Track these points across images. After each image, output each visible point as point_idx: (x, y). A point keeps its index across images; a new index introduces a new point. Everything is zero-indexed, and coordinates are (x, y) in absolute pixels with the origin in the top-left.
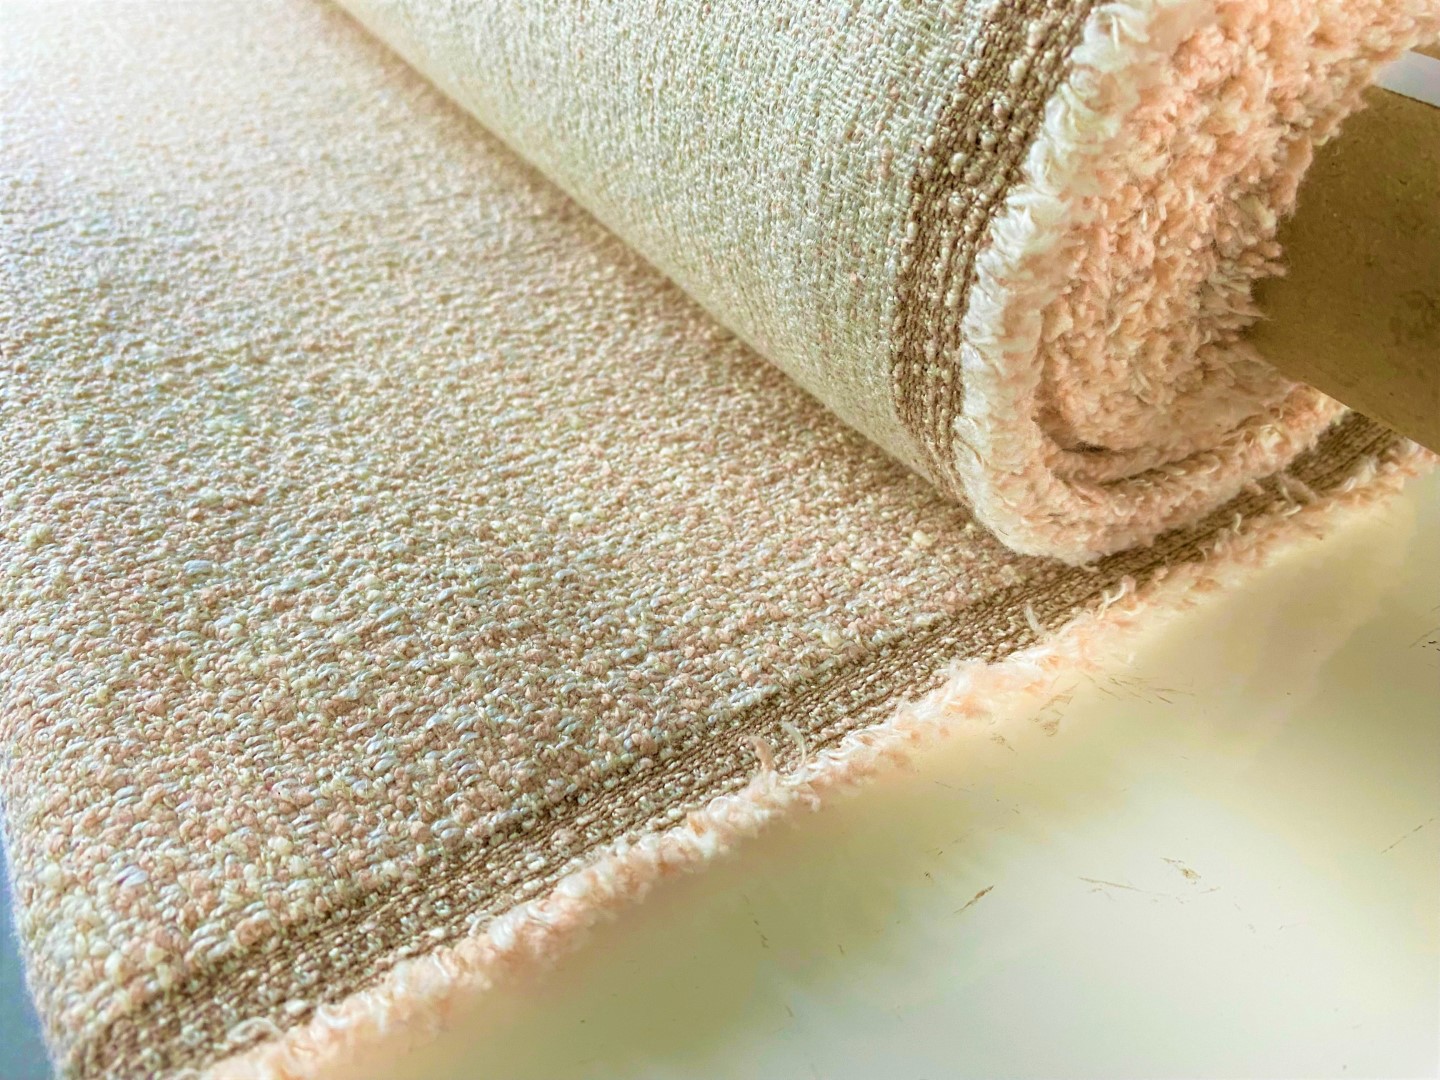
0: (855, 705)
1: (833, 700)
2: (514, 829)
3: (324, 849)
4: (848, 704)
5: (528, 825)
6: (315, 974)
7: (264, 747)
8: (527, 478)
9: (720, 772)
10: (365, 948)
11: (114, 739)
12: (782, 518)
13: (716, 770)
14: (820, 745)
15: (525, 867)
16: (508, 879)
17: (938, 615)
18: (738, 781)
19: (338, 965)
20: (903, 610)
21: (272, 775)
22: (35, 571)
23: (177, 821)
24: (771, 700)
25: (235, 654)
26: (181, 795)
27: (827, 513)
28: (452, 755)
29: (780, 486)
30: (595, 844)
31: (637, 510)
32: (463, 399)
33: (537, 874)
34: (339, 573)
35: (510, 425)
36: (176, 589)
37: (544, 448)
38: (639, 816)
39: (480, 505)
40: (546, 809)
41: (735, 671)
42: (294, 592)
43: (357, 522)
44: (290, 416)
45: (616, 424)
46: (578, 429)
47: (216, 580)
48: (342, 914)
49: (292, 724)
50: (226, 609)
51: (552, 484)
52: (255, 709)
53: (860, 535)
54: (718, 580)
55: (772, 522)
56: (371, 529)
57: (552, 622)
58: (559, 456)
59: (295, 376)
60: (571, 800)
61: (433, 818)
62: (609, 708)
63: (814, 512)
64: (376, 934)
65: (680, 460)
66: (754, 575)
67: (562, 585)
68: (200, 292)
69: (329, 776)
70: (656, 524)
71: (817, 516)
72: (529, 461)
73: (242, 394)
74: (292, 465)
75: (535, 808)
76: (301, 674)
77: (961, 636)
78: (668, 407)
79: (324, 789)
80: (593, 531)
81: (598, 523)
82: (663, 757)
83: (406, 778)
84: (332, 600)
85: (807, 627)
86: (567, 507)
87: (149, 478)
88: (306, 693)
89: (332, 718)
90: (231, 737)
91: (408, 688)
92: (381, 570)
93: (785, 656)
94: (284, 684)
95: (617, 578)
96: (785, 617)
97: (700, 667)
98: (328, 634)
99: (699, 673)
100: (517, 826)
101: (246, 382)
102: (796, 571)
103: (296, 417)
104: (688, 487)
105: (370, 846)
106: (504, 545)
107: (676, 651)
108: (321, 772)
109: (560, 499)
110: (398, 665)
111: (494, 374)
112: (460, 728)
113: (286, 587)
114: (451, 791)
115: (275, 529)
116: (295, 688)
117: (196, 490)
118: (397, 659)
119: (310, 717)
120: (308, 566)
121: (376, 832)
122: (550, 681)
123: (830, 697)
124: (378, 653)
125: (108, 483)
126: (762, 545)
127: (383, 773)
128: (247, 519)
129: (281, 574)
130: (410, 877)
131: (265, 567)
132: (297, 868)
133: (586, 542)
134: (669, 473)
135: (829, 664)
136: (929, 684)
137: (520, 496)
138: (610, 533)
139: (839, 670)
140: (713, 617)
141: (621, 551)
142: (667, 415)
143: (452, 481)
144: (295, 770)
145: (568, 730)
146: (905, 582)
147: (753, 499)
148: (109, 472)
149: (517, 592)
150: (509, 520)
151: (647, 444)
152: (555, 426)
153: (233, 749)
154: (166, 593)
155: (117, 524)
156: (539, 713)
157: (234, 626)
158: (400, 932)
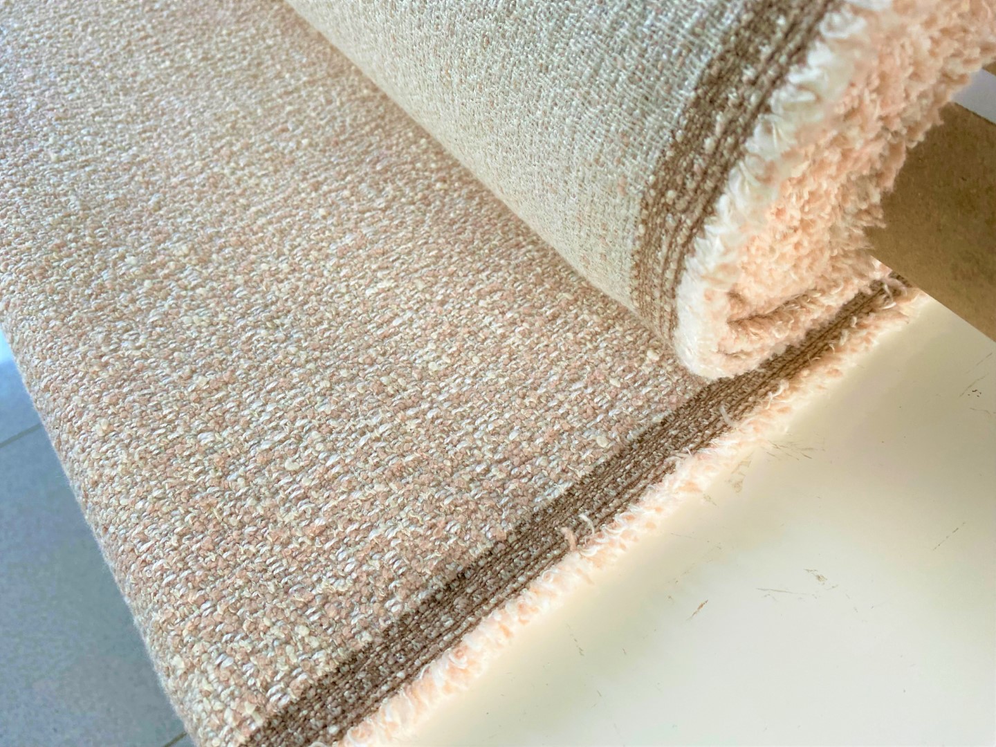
0: (620, 488)
1: (607, 486)
2: (432, 601)
3: (327, 629)
4: (615, 488)
5: (439, 597)
6: (339, 709)
7: (277, 565)
8: (397, 338)
9: (545, 547)
10: (363, 688)
11: (189, 571)
12: (563, 349)
13: (542, 545)
14: (602, 521)
15: (442, 625)
16: (434, 634)
17: (666, 414)
18: (556, 552)
19: (351, 701)
20: (645, 412)
21: (286, 583)
22: (109, 454)
23: (241, 621)
24: (570, 493)
25: (245, 500)
26: (238, 605)
27: (591, 341)
28: (388, 556)
29: (559, 321)
30: (479, 605)
31: (470, 354)
32: (344, 276)
33: (449, 630)
34: (295, 432)
35: (378, 294)
36: (198, 457)
37: (403, 310)
38: (502, 583)
39: (371, 365)
40: (448, 585)
41: (546, 473)
42: (270, 449)
43: (298, 390)
44: (235, 305)
45: (447, 284)
46: (423, 291)
47: (220, 445)
48: (346, 668)
49: (291, 547)
50: (232, 467)
51: (413, 340)
52: (266, 539)
53: (613, 356)
54: (528, 404)
55: (557, 353)
56: (308, 395)
57: (431, 452)
58: (414, 316)
59: (230, 269)
60: (461, 577)
61: (385, 600)
62: (475, 511)
63: (583, 341)
64: (367, 679)
65: (493, 309)
66: (550, 397)
67: (433, 422)
68: (150, 203)
69: (320, 580)
70: (484, 365)
71: (585, 344)
72: (395, 323)
73: (200, 291)
74: (246, 348)
75: (442, 585)
76: (288, 510)
77: (681, 428)
78: (479, 264)
79: (319, 589)
80: (445, 375)
81: (447, 369)
82: (510, 541)
83: (365, 575)
84: (295, 453)
85: (586, 434)
86: (425, 358)
87: (159, 371)
88: (294, 523)
89: (313, 539)
90: (257, 560)
91: (354, 512)
92: (320, 426)
93: (575, 458)
94: (279, 519)
95: (465, 411)
96: (572, 428)
97: (524, 473)
98: (298, 479)
99: (524, 477)
100: (433, 599)
101: (200, 280)
102: (576, 390)
103: (239, 306)
104: (500, 331)
105: (352, 623)
106: (392, 396)
107: (508, 463)
108: (315, 578)
109: (421, 352)
110: (344, 496)
111: (361, 251)
112: (389, 537)
113: (265, 446)
114: (392, 580)
115: (248, 401)
116: (287, 521)
117: (190, 377)
118: (343, 493)
119: (300, 540)
120: (275, 428)
121: (354, 613)
122: (436, 497)
123: (605, 484)
124: (331, 489)
125: (134, 380)
126: (552, 372)
127: (350, 574)
128: (228, 396)
129: (259, 436)
130: (379, 640)
131: (249, 432)
132: (315, 644)
133: (442, 384)
134: (487, 321)
135: (602, 460)
136: (664, 467)
137: (395, 353)
138: (456, 376)
139: (608, 464)
140: (528, 434)
141: (464, 389)
142: (479, 272)
143: (350, 348)
144: (299, 578)
145: (453, 531)
146: (644, 391)
147: (543, 335)
148: (132, 370)
149: (406, 433)
150: (392, 375)
151: (470, 298)
152: (407, 291)
153: (260, 568)
154: (192, 460)
155: (149, 411)
156: (434, 521)
157: (239, 480)
158: (380, 676)
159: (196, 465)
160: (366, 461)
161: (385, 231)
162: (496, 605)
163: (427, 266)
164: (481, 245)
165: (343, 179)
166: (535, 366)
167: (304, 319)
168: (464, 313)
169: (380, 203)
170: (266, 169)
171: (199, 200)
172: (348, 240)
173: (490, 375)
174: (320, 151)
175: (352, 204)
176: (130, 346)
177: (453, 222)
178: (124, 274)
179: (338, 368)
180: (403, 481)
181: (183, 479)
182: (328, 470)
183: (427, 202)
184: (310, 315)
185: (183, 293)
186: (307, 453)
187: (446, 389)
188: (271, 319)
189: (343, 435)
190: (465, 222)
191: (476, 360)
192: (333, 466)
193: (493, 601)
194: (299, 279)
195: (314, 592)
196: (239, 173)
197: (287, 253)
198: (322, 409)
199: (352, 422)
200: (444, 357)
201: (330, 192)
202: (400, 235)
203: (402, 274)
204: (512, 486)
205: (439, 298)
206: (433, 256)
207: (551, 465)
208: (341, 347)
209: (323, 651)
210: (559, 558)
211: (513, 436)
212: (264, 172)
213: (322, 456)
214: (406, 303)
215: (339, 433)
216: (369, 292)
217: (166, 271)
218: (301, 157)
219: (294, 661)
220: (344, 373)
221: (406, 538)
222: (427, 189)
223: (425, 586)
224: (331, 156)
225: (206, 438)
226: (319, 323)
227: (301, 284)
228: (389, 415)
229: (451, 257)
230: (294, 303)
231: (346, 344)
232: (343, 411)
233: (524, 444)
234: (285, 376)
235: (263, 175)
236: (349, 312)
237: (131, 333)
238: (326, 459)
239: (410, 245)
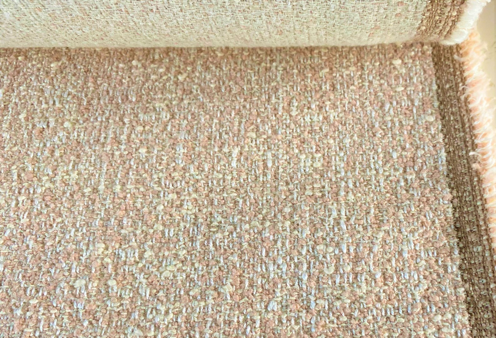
0: (461, 130)
1: (456, 134)
3: (444, 306)
4: (459, 132)
5: (461, 245)
6: (492, 323)
7: (388, 310)
8: (281, 170)
9: (469, 183)
10: (487, 307)
12: (358, 97)
13: (467, 183)
15: (478, 253)
16: (481, 259)
17: (434, 82)
18: (476, 179)
19: (491, 316)
20: (427, 89)
21: (403, 312)
24: (448, 152)
27: (363, 81)
28: (422, 255)
29: (338, 87)
30: (479, 231)
31: (325, 142)
32: (209, 169)
33: (484, 251)
34: (308, 257)
35: (239, 160)
36: (284, 317)
37: (263, 155)
38: (474, 213)
39: (292, 194)
40: (458, 237)
41: (429, 155)
42: (309, 276)
43: (280, 240)
44: (179, 240)
45: (263, 121)
46: (258, 137)
47: (284, 301)
48: (471, 310)
49: (382, 298)
50: (305, 302)
51: (289, 163)
52: (369, 307)
53: (381, 78)
54: (380, 136)
55: (358, 101)
56: (288, 237)
57: (375, 199)
58: (273, 152)
59: (144, 228)
60: (457, 229)
61: (446, 271)
62: (428, 200)
63: (361, 85)
64: (484, 302)
65: (302, 111)
66: (384, 123)
67: (356, 187)
68: (30, 247)
69: (413, 295)
70: (337, 140)
71: (363, 85)
72: (270, 164)
73: (146, 255)
74: (222, 251)
75: (457, 240)
76: (360, 287)
77: (448, 81)
78: (264, 96)
79: (418, 298)
80: (328, 163)
81: (324, 159)
82: (455, 195)
83: (426, 272)
84: (323, 264)
85: (420, 122)
86: (308, 164)
87: (198, 310)
88: (370, 289)
89: (385, 284)
90: (379, 318)
91: (385, 256)
92: (315, 242)
93: (430, 137)
94: (361, 294)
95: (360, 168)
96: (412, 126)
97: (420, 165)
98: (342, 272)
99: (422, 166)
100: (461, 249)
101: (137, 251)
102: (389, 109)
103: (181, 239)
104: (321, 117)
105: (449, 292)
106: (323, 195)
107: (408, 168)
108: (410, 296)
109: (302, 164)
110: (372, 255)
111: (197, 149)
112: (413, 247)
113: (305, 278)
114: (437, 261)
115: (264, 270)
116: (365, 291)
117: (219, 294)
118: (369, 254)
119: (382, 291)
120: (296, 266)
121: (444, 289)
122: (406, 212)
123: (454, 134)
124: (362, 259)
125: (193, 327)
126: (369, 112)
127: (419, 278)
128: (251, 280)
129: (295, 276)
130: (467, 286)
131: (288, 281)
132: (450, 316)
133: (334, 168)
134: (308, 119)
135: (440, 127)
136: (463, 104)
137: (291, 178)
138: (333, 158)
139: (444, 126)
140: (399, 148)
141: (345, 159)
142: (269, 100)
143: (269, 197)
144: (405, 304)
145: (431, 217)
146: (415, 80)
147: (341, 100)
148: (183, 325)
149: (353, 203)
150: (307, 187)
151: (284, 117)
152: (250, 144)
153: (385, 320)
154: (284, 321)
155: (227, 329)
156: (420, 221)
157: (317, 302)
158: (485, 296)
159: (289, 320)
160: (359, 232)
161: (192, 127)
162: (485, 223)
163: (240, 123)
164: (249, 86)
165: (124, 124)
166: (358, 117)
167: (225, 209)
168: (293, 126)
169: (165, 116)
170: (70, 161)
171: (60, 215)
172: (181, 150)
173: (347, 141)
174: (84, 122)
175: (151, 131)
176: (162, 318)
177: (219, 89)
178: (88, 294)
179: (281, 211)
180: (385, 222)
181: (294, 333)
182: (348, 253)
183: (188, 92)
184: (225, 204)
185: (140, 265)
186: (329, 259)
187: (338, 168)
188: (209, 226)
189: (332, 234)
190: (223, 84)
191: (331, 141)
192: (348, 250)
193: (482, 223)
194: (190, 194)
195: (418, 301)
196: (58, 178)
197: (160, 189)
198: (304, 236)
199: (327, 225)
200: (315, 155)
201: (129, 136)
202: (203, 120)
203: (235, 139)
204: (424, 174)
205: (270, 132)
206: (235, 115)
207: (426, 150)
208: (265, 202)
209: (456, 315)
210: (480, 181)
211: (395, 155)
212: (71, 164)
213: (337, 252)
214: (259, 151)
215: (328, 235)
216: (234, 164)
217: (110, 267)
218: (78, 136)
219: (453, 331)
220: (287, 210)
221: (419, 240)
222: (177, 86)
223: (452, 248)
224: (96, 119)
225: (274, 305)
226: (236, 203)
227: (194, 195)
228: (335, 205)
229: (244, 107)
230: (207, 207)
231: (265, 198)
232: (314, 225)
233: (404, 153)
234: (263, 241)
235: (74, 166)
236: (240, 183)
237: (149, 312)
238: (341, 250)
239: (216, 121)
